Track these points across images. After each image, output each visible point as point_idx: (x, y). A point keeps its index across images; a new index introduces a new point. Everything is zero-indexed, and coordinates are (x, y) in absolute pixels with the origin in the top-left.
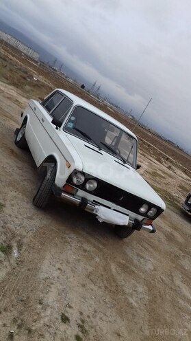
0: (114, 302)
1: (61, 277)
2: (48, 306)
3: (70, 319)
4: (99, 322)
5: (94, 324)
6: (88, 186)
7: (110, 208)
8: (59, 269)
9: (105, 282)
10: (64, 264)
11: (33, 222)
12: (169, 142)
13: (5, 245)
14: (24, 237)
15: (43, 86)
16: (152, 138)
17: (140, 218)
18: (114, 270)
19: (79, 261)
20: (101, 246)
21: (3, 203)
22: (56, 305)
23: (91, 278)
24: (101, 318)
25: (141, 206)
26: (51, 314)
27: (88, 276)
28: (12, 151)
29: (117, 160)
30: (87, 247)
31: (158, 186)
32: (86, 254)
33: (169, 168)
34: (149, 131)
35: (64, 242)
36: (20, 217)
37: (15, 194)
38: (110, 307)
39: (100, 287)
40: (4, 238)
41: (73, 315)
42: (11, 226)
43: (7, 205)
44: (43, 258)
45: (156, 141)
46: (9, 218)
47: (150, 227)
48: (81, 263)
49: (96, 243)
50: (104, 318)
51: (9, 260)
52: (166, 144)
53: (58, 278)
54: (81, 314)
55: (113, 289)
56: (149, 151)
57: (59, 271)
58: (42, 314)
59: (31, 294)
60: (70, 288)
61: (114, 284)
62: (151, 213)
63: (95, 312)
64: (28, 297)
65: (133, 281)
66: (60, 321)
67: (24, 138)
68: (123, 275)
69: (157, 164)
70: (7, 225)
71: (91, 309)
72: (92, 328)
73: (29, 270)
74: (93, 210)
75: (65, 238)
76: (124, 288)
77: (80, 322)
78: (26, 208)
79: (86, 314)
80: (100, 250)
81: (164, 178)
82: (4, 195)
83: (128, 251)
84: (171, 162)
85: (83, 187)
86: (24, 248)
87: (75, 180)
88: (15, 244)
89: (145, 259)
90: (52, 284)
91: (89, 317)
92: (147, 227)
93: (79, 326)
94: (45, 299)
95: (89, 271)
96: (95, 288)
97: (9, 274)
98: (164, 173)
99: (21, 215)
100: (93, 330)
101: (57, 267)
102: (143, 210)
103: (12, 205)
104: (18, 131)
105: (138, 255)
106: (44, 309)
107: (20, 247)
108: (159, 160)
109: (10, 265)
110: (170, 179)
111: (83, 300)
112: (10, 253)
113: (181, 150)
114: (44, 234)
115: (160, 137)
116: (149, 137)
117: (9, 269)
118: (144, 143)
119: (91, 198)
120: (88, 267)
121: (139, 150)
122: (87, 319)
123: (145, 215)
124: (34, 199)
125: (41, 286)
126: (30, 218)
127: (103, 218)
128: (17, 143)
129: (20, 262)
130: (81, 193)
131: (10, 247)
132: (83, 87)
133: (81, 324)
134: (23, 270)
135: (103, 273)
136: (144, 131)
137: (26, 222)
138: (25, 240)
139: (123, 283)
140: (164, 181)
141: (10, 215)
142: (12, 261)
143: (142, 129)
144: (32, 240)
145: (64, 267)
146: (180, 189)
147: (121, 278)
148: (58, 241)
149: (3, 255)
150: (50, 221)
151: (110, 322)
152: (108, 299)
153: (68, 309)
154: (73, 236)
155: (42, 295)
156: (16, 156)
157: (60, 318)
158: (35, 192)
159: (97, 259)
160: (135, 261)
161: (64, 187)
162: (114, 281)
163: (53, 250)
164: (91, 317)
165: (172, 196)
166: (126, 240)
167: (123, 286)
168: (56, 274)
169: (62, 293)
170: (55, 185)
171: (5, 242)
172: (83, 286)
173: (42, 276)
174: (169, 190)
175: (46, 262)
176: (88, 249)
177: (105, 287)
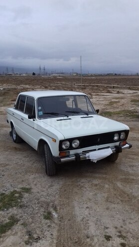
0: (132, 207)
1: (91, 212)
2: (94, 236)
3: (111, 235)
4: (130, 226)
5: (128, 229)
6: (74, 145)
7: (95, 150)
8: (87, 208)
9: (120, 197)
10: (88, 203)
11: (54, 188)
12: (108, 75)
13: (46, 214)
14: (54, 201)
15: (9, 90)
16: (96, 79)
17: (117, 144)
18: (120, 186)
19: (96, 194)
20: (104, 176)
21: (29, 187)
22: (98, 232)
23: (109, 200)
24: (130, 223)
25: (114, 137)
26: (98, 240)
27: (107, 200)
28: (16, 149)
29: (82, 116)
30: (96, 182)
31: (118, 110)
32: (98, 187)
33: (118, 92)
34: (92, 76)
35: (80, 188)
36: (45, 189)
37: (33, 176)
38: (132, 212)
39: (118, 203)
40: (42, 210)
41: (112, 232)
42: (43, 199)
43: (33, 186)
44: (73, 207)
45: (100, 80)
46: (38, 195)
47: (127, 146)
48: (98, 195)
49: (100, 175)
50: (132, 221)
51: (54, 222)
52: (107, 77)
53: (89, 214)
54: (116, 228)
55: (127, 199)
56: (99, 90)
57: (88, 209)
58: (93, 244)
59: (79, 235)
60: (100, 216)
61: (126, 195)
62: (122, 136)
63: (124, 221)
64: (79, 238)
65: (136, 186)
66: (106, 241)
67: (17, 136)
68: (128, 185)
69: (109, 96)
70: (40, 200)
71: (121, 221)
72: (127, 232)
73: (69, 220)
74: (86, 158)
75: (80, 185)
76: (133, 194)
77: (118, 234)
78: (45, 181)
79: (119, 226)
80: (105, 179)
81: (119, 102)
82: (27, 181)
83: (123, 168)
84: (117, 88)
85: (71, 148)
86: (58, 208)
87: (64, 147)
88: (51, 210)
89: (136, 166)
90: (88, 220)
91: (122, 227)
92: (125, 147)
93: (119, 236)
94: (89, 233)
95: (106, 197)
96: (116, 206)
97: (59, 231)
98: (117, 98)
99: (44, 188)
100: (129, 233)
101: (85, 207)
102: (116, 138)
103: (36, 185)
104: (11, 133)
105: (130, 166)
106: (92, 240)
107: (55, 209)
108: (109, 92)
109: (56, 224)
110: (123, 100)
111: (112, 218)
112: (52, 217)
113: (119, 75)
114: (65, 190)
115: (101, 75)
116: (94, 80)
117: (57, 228)
118: (93, 86)
119: (80, 151)
120: (104, 195)
121: (93, 93)
122: (122, 229)
123: (119, 140)
124: (46, 172)
125: (82, 226)
126: (51, 186)
127: (96, 158)
128: (15, 141)
129: (61, 218)
130: (72, 152)
131: (50, 213)
132: (34, 74)
133: (120, 234)
134: (66, 222)
135: (115, 193)
136: (89, 78)
137: (50, 191)
138: (56, 203)
139: (131, 191)
140: (120, 104)
141: (38, 192)
142: (56, 222)
143: (87, 78)
144: (60, 199)
145: (89, 204)
146: (133, 103)
147: (127, 189)
148: (76, 190)
149: (48, 221)
150: (64, 180)
151: (136, 221)
152: (127, 208)
153: (106, 230)
154: (83, 180)
155: (86, 232)
156: (20, 150)
157: (105, 239)
158: (44, 167)
159: (107, 186)
160: (131, 172)
161: (60, 155)
162: (125, 193)
163: (76, 198)
164: (123, 226)
165: (131, 111)
166: (117, 161)
167: (132, 193)
168: (87, 212)
169: (98, 222)
170: (54, 157)
171: (45, 212)
172: (108, 209)
173: (79, 219)
174: (126, 109)
175: (77, 208)
176: (97, 183)
177: (122, 201)
